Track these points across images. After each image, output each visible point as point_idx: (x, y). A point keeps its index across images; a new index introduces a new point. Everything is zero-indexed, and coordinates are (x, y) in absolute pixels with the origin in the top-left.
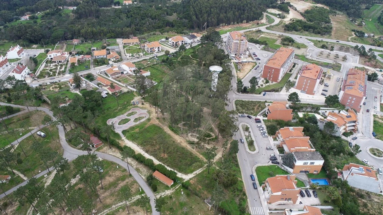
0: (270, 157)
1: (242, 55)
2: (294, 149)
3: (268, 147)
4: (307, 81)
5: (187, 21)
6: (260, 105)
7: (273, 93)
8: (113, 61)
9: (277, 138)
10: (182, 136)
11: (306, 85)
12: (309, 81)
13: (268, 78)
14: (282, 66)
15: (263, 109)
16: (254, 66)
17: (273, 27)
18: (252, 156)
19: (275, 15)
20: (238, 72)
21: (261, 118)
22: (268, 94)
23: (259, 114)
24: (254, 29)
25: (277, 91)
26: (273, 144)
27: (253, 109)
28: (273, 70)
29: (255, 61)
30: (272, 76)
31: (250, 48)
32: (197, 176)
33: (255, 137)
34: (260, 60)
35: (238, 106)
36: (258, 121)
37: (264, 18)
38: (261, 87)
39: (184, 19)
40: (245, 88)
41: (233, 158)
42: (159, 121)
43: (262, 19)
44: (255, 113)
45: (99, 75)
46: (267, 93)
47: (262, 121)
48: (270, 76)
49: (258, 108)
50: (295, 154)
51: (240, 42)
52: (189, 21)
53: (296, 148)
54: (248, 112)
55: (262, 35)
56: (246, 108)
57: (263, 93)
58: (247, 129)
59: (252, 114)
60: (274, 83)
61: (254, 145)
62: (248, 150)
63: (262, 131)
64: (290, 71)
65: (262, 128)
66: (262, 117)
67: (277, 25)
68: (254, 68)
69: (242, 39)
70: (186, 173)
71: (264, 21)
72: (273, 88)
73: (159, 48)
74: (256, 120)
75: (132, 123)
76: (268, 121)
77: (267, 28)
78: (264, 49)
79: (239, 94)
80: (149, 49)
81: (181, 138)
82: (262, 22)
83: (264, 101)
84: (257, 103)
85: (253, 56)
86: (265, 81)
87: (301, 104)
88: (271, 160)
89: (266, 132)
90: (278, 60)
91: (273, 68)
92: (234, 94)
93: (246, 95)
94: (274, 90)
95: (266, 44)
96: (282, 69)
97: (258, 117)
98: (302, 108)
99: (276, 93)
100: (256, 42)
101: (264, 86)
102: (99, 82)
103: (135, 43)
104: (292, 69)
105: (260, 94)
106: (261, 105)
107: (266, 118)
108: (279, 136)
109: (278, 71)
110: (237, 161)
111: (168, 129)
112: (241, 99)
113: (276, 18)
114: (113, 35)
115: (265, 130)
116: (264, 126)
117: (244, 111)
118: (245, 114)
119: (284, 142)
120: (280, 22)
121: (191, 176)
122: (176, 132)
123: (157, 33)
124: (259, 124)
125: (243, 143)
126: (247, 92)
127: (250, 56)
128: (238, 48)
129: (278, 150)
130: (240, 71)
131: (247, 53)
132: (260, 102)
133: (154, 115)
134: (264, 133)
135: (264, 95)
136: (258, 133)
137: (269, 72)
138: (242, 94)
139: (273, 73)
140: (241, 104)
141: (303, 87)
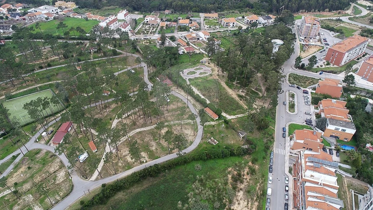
0: (305, 120)
1: (312, 39)
2: (329, 116)
3: (307, 112)
5: (267, 4)
7: (331, 74)
8: (193, 29)
9: (319, 107)
10: (234, 91)
11: (368, 72)
12: (372, 68)
13: (330, 61)
14: (348, 51)
15: (314, 84)
16: (320, 50)
17: (357, 18)
18: (290, 115)
19: (365, 7)
20: (302, 52)
21: (310, 91)
23: (309, 87)
24: (335, 18)
25: (335, 73)
26: (313, 111)
27: (305, 83)
28: (337, 53)
29: (322, 45)
30: (335, 59)
31: (322, 34)
32: (238, 118)
33: (298, 103)
34: (329, 45)
35: (291, 78)
36: (306, 92)
37: (350, 9)
38: (320, 67)
39: (265, 3)
40: (303, 65)
41: (272, 113)
42: (219, 77)
43: (348, 9)
44: (305, 86)
45: (180, 38)
46: (324, 73)
47: (310, 93)
48: (333, 59)
49: (310, 83)
50: (329, 120)
51: (312, 26)
52: (269, 5)
53: (331, 115)
54: (298, 84)
55: (342, 25)
56: (298, 81)
57: (320, 72)
58: (293, 96)
59: (302, 86)
60: (335, 66)
61: (294, 108)
62: (288, 111)
63: (306, 100)
64: (358, 59)
65: (307, 98)
66: (311, 89)
67: (362, 17)
68: (319, 51)
69: (315, 23)
70: (230, 115)
71: (349, 12)
72: (333, 70)
73: (234, 23)
74: (304, 91)
75: (197, 75)
76: (316, 94)
77: (350, 19)
78: (338, 37)
79: (296, 69)
80: (225, 23)
81: (233, 91)
82: (346, 13)
83: (319, 78)
84: (310, 79)
85: (323, 41)
86: (326, 63)
87: (357, 87)
88: (306, 122)
89: (310, 101)
90: (346, 45)
91: (337, 51)
92: (291, 68)
93: (303, 71)
94: (332, 72)
95: (342, 33)
96: (347, 54)
97: (307, 89)
98: (356, 91)
100: (332, 29)
101: (324, 67)
102: (179, 43)
103: (214, 18)
104: (361, 58)
105: (316, 72)
106: (313, 81)
107: (314, 92)
108: (321, 106)
109: (342, 55)
110: (275, 116)
111: (225, 84)
112: (296, 74)
113: (365, 10)
114: (197, 9)
115: (310, 99)
116: (310, 96)
117: (295, 82)
118: (295, 85)
119: (323, 111)
120: (368, 14)
121: (233, 117)
122: (230, 87)
123: (236, 11)
124: (305, 95)
125: (286, 105)
126: (305, 69)
127: (320, 40)
128: (309, 32)
129: (316, 116)
130: (304, 52)
131: (318, 38)
132: (314, 78)
133: (216, 72)
134: (307, 102)
135: (320, 74)
136: (302, 101)
137: (333, 55)
138: (299, 70)
139: (336, 56)
140: (294, 76)
141: (365, 74)
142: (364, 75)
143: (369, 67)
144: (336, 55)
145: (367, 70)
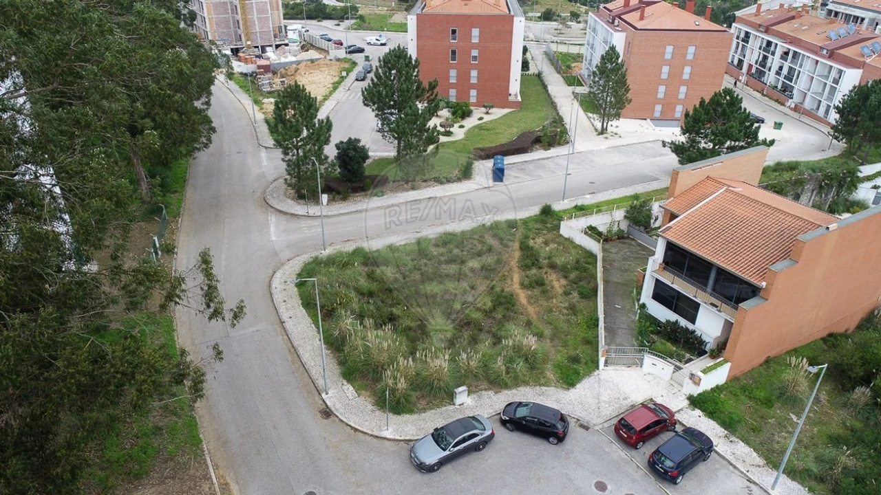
4: (680, 53)
6: (524, 248)
7: (538, 154)
11: (675, 76)
12: (691, 50)
22: (521, 167)
28: (475, 32)
30: (474, 73)
35: (348, 322)
40: (352, 151)
46: (509, 160)
48: (464, 76)
54: (484, 364)
57: (484, 166)
60: (497, 113)
68: (352, 77)
78: (362, 28)
79: (314, 210)
83: (535, 211)
85: (323, 43)
91: (472, 19)
92: (273, 219)
99: (553, 152)
105: (466, 173)
106: (537, 255)
109: (501, 31)
112: (350, 248)
118: (463, 401)
126: (380, 184)
128: (239, 17)
135: (498, 177)
137: (454, 52)
138: (341, 208)
139: (475, 53)
140: (363, 283)
141: (661, 96)
142: (658, 108)
143: (669, 49)
144: (475, 46)
145: (666, 69)
